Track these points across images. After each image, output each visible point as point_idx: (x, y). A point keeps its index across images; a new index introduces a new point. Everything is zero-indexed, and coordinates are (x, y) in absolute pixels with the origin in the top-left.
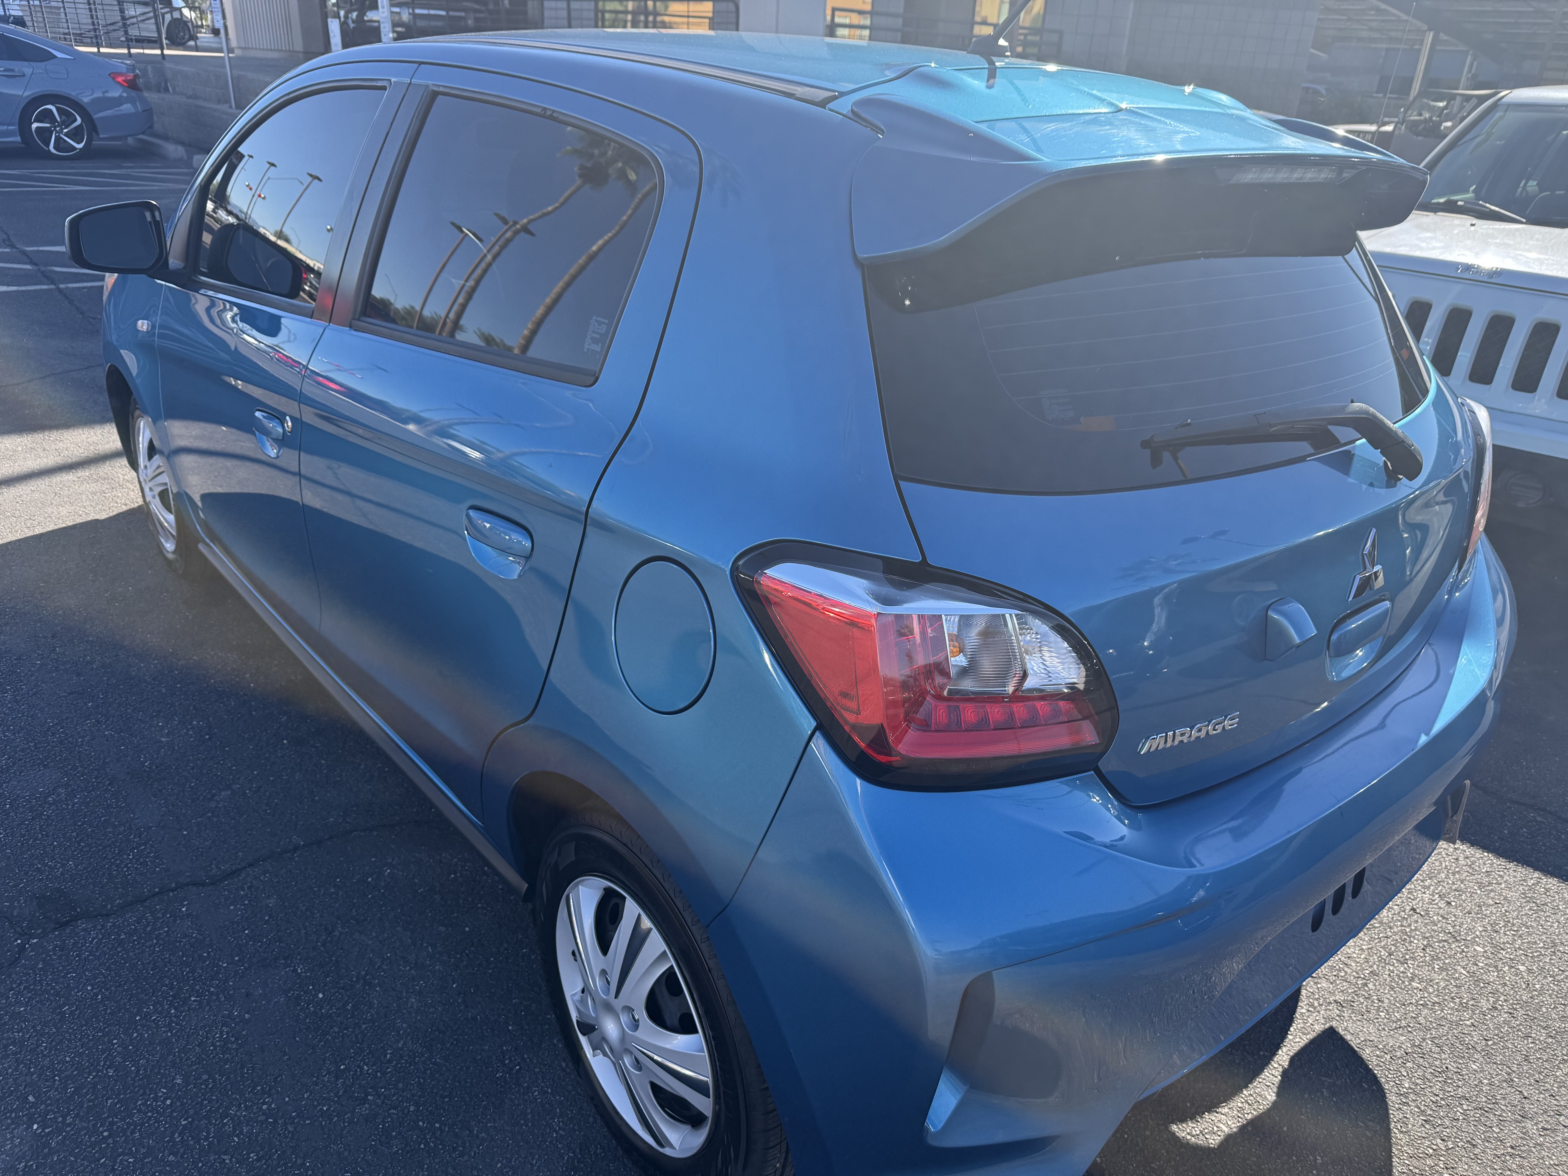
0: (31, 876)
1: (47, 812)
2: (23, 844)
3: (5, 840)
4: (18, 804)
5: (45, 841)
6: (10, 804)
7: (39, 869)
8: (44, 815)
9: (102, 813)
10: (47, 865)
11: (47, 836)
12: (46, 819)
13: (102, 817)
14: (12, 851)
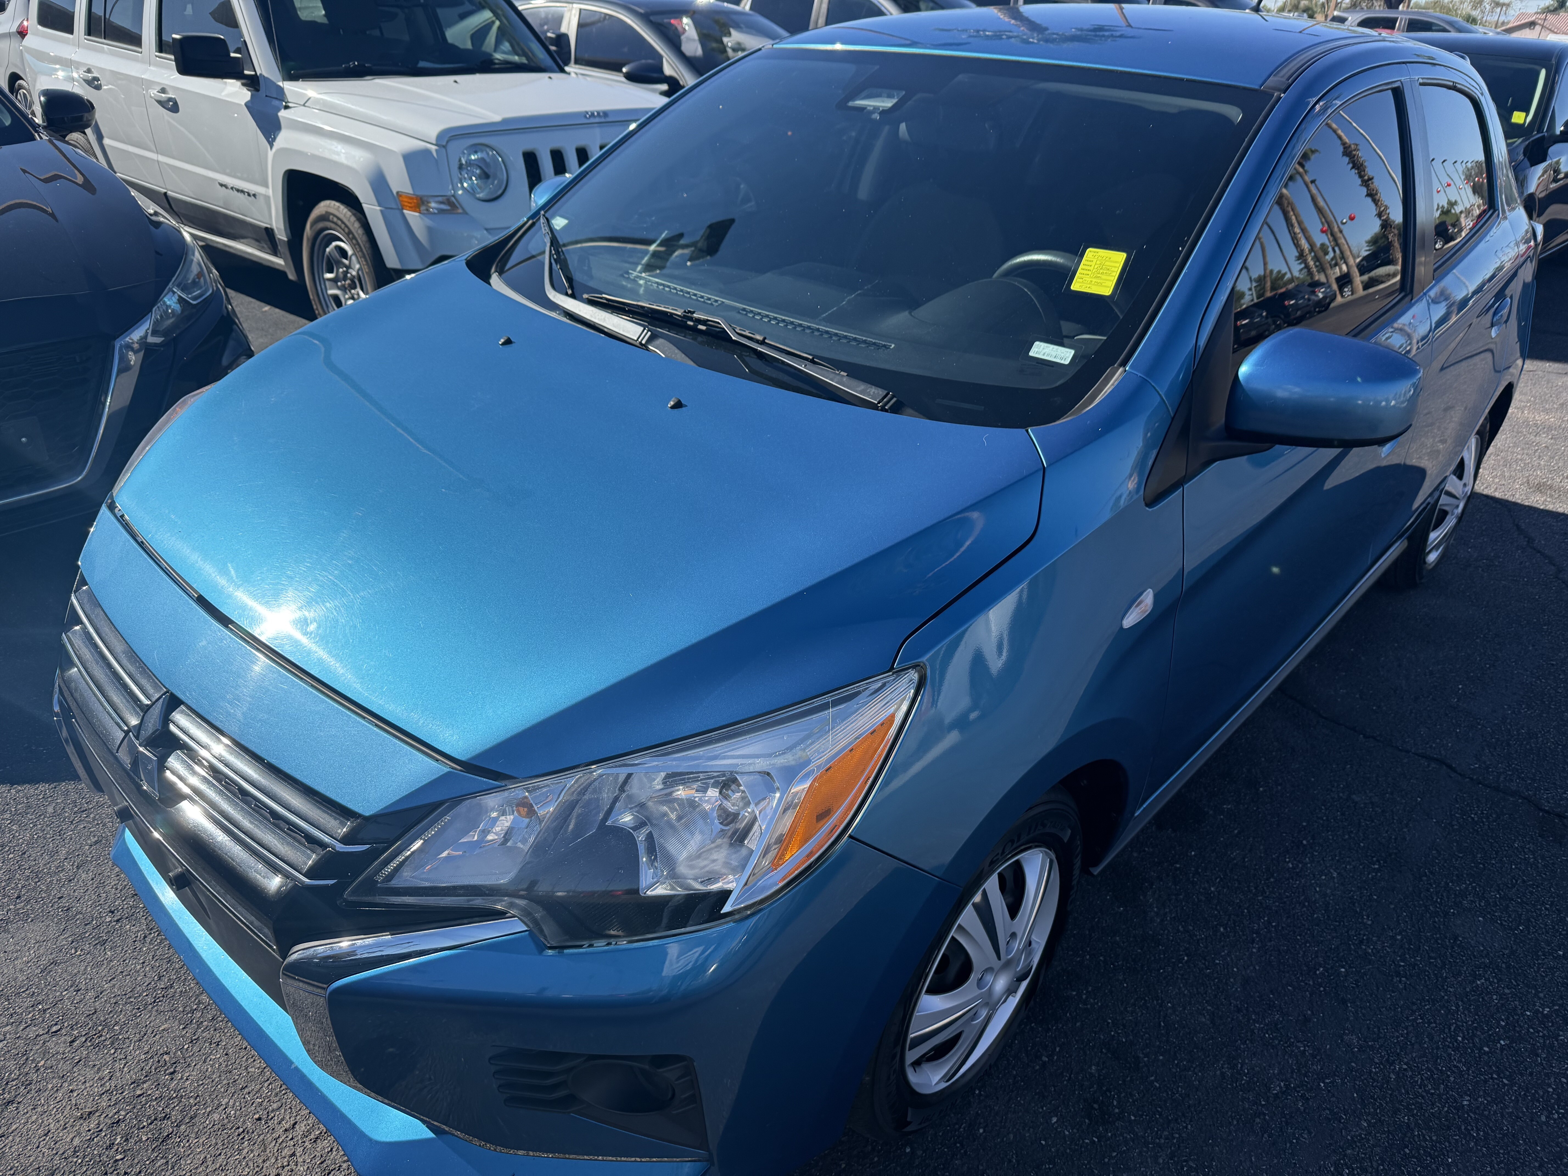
0: (1553, 860)
1: (1495, 895)
2: (1537, 886)
3: (1548, 901)
4: (1511, 922)
5: (1519, 875)
6: (1517, 928)
7: (1543, 858)
8: (1500, 894)
9: (1456, 860)
10: (1535, 858)
11: (1514, 877)
12: (1502, 891)
13: (1459, 857)
14: (1550, 888)
